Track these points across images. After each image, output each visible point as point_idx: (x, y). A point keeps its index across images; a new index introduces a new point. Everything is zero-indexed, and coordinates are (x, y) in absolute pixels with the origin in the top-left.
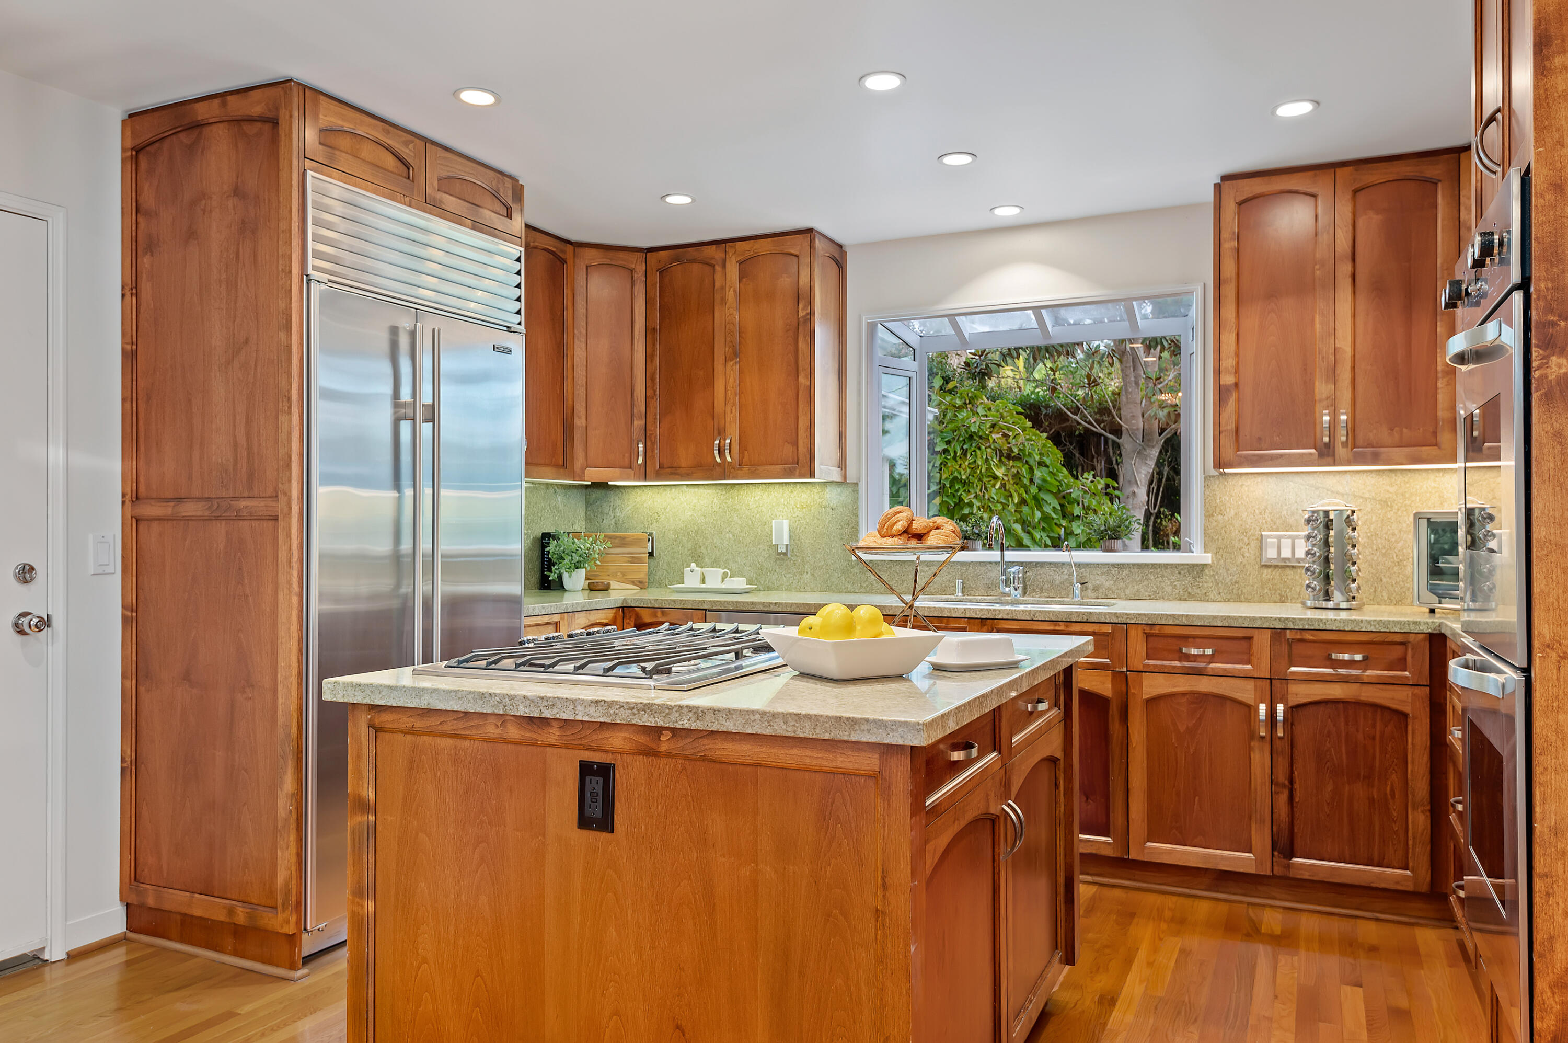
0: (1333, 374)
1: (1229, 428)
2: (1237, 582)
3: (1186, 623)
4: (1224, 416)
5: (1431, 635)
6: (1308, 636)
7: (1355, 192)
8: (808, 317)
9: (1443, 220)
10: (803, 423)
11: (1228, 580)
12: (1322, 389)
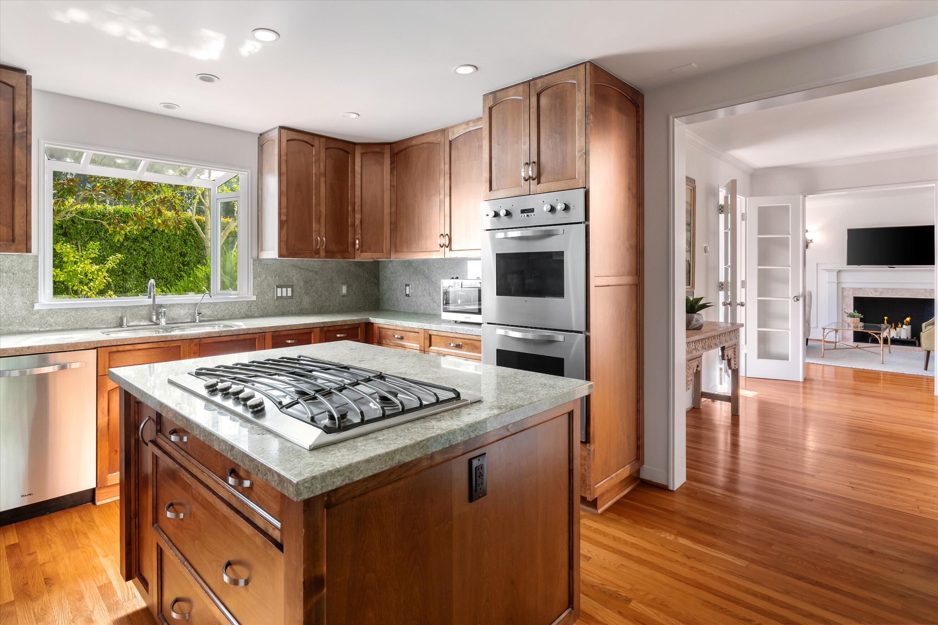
0: (319, 221)
1: (284, 239)
2: (266, 308)
3: (290, 329)
4: (282, 234)
5: (366, 323)
6: (331, 329)
7: (326, 149)
8: (25, 134)
9: (351, 168)
10: (19, 211)
11: (262, 307)
12: (315, 226)
